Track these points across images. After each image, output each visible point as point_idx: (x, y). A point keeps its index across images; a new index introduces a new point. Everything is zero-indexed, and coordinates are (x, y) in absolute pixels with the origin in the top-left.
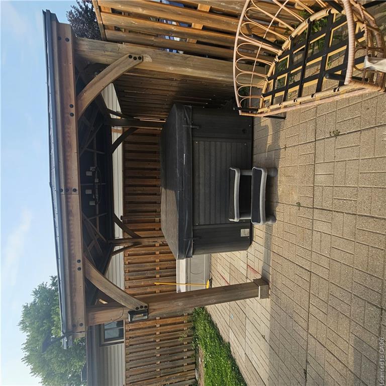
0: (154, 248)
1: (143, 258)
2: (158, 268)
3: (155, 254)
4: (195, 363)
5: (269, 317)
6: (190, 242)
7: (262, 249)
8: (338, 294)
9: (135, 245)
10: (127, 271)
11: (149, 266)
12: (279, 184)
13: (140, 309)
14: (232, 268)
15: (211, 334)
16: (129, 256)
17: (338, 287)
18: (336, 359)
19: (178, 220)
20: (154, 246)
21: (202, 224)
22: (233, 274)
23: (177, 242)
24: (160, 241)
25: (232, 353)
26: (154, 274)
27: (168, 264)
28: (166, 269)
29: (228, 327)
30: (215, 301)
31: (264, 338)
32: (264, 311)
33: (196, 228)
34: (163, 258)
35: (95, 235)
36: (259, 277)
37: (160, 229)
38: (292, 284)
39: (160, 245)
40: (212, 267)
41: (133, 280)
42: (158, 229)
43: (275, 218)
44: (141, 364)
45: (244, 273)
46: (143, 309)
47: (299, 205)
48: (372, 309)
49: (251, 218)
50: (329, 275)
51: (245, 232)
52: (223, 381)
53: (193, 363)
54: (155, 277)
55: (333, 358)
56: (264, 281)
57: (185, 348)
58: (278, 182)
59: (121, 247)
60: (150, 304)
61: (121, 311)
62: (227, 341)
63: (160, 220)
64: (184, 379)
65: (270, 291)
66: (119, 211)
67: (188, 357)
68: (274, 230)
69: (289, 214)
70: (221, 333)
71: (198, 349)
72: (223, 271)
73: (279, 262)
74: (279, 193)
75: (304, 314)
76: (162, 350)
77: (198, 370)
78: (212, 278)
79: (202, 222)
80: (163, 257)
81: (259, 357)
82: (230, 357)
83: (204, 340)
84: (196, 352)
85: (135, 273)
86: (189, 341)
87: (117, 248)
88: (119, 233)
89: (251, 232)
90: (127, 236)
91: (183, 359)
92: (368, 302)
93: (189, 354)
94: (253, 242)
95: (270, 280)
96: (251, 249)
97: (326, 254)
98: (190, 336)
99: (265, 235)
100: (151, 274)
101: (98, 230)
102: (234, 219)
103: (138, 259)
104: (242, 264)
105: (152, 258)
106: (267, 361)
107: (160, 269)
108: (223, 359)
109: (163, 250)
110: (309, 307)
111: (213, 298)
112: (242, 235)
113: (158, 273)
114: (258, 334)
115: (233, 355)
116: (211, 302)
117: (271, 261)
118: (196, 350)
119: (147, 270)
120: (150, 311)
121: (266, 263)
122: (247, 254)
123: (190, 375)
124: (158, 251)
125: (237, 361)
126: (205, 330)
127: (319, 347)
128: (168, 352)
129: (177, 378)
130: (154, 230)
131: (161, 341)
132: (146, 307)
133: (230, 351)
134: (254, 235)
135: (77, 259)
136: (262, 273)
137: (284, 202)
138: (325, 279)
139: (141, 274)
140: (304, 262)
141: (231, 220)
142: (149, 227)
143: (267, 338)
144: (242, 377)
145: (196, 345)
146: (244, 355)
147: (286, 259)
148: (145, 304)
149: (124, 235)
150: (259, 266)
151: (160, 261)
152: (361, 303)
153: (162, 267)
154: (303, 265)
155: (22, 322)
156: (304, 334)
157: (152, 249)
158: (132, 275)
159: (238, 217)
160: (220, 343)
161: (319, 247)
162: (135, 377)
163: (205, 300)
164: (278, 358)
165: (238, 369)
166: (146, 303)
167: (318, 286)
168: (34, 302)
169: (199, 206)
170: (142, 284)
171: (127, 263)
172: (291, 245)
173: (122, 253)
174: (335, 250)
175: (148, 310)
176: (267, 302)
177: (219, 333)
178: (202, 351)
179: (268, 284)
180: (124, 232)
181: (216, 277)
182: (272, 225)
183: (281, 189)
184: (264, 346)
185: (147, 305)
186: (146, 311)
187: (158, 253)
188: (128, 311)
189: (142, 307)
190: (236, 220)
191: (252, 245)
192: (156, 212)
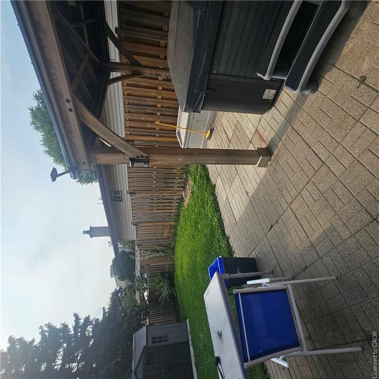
0: (156, 82)
1: (144, 91)
2: (159, 106)
3: (157, 88)
4: (184, 187)
5: (259, 181)
6: (201, 95)
7: (281, 119)
8: (339, 192)
9: (135, 74)
10: (127, 103)
11: (150, 101)
12: (352, 35)
13: (140, 158)
14: (239, 126)
15: (201, 174)
16: (128, 86)
17: (345, 187)
18: (303, 230)
19: (191, 62)
20: (157, 79)
21: (221, 73)
22: (237, 133)
23: (186, 92)
24: (163, 75)
25: (216, 192)
26: (155, 111)
27: (171, 104)
28: (168, 108)
29: (217, 174)
30: (214, 162)
31: (247, 194)
32: (256, 175)
33: (212, 77)
34: (166, 96)
35: (85, 53)
36: (264, 146)
37: (165, 58)
38: (296, 166)
39: (164, 80)
40: (217, 119)
41: (133, 113)
42: (163, 57)
43: (318, 88)
44: (141, 181)
45: (250, 137)
46: (144, 158)
47: (363, 80)
48: (365, 216)
49: (285, 79)
50: (343, 173)
51: (269, 94)
52: (204, 206)
53: (182, 187)
54: (156, 115)
55: (301, 228)
56: (267, 152)
57: (178, 176)
58: (355, 30)
59: (119, 74)
60: (150, 155)
61: (122, 157)
62: (214, 183)
63: (166, 44)
64: (173, 195)
65: (269, 162)
66: (113, 21)
67: (179, 183)
68: (308, 102)
69: (340, 87)
70: (210, 176)
71: (188, 180)
72: (228, 126)
73: (293, 140)
74: (345, 50)
75: (294, 193)
76: (158, 174)
77: (185, 192)
78: (213, 129)
79: (222, 70)
80: (166, 94)
81: (237, 203)
82: (213, 194)
83: (194, 176)
84: (185, 181)
85: (135, 106)
86: (181, 172)
87: (114, 75)
88: (114, 54)
89: (276, 96)
90: (125, 61)
91: (174, 183)
92: (366, 210)
93: (180, 181)
94: (273, 108)
95: (275, 154)
96: (267, 116)
97: (355, 153)
98: (183, 169)
99: (292, 104)
100: (151, 110)
101: (87, 45)
102: (264, 76)
103: (138, 91)
104: (251, 126)
105: (153, 93)
106: (244, 209)
107: (162, 107)
108: (208, 194)
109: (167, 86)
110: (302, 190)
111: (213, 159)
112: (265, 97)
113: (159, 111)
114: (243, 189)
115: (216, 194)
116: (210, 162)
117: (285, 136)
118: (186, 180)
119: (148, 106)
120: (150, 161)
121: (279, 135)
122: (260, 119)
123: (179, 193)
124: (160, 85)
125: (218, 199)
126: (197, 170)
127: (293, 218)
128: (163, 177)
129: (168, 193)
130: (158, 57)
131: (157, 168)
132: (146, 157)
133: (214, 191)
134: (279, 99)
135: (65, 98)
136: (269, 144)
137: (344, 68)
138: (335, 175)
139: (141, 109)
140: (323, 151)
141: (259, 75)
142: (151, 52)
143: (250, 194)
144: (219, 208)
145: (187, 177)
146: (225, 197)
147: (304, 140)
148: (145, 155)
149: (120, 58)
150: (268, 135)
151: (162, 99)
152: (358, 207)
153: (164, 105)
154: (320, 154)
155: (33, 123)
156: (285, 206)
157: (154, 83)
158: (132, 108)
159: (270, 75)
160: (208, 183)
161: (352, 143)
162: (136, 188)
163: (205, 160)
164: (253, 210)
165: (218, 204)
166: (147, 153)
167: (323, 178)
168: (39, 106)
169: (224, 44)
170: (143, 119)
171: (126, 93)
172: (318, 128)
173: (120, 83)
174: (370, 153)
175: (148, 160)
176: (263, 170)
177: (208, 175)
178: (191, 182)
179: (271, 156)
180: (121, 53)
181: (219, 129)
182: (308, 95)
183: (351, 45)
184: (245, 199)
185: (148, 156)
186: (147, 161)
187: (160, 88)
188: (129, 157)
189: (142, 156)
190: (266, 78)
191: (271, 111)
192: (161, 29)
